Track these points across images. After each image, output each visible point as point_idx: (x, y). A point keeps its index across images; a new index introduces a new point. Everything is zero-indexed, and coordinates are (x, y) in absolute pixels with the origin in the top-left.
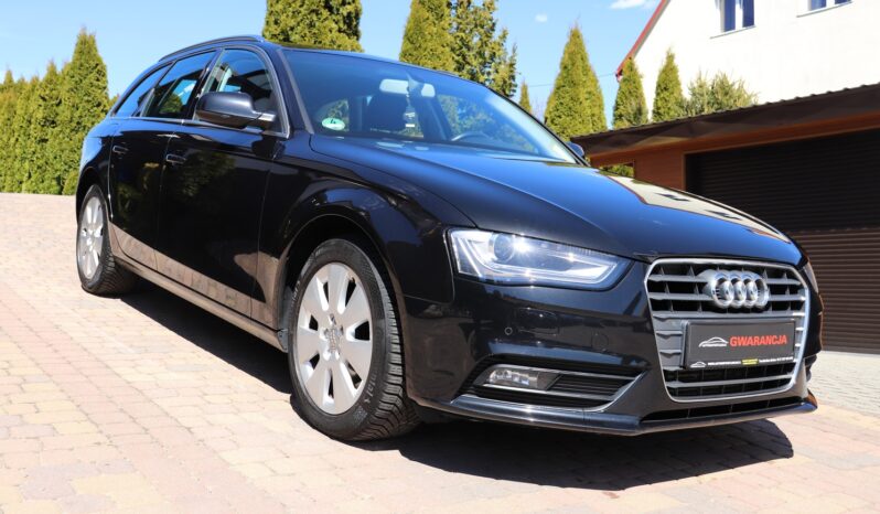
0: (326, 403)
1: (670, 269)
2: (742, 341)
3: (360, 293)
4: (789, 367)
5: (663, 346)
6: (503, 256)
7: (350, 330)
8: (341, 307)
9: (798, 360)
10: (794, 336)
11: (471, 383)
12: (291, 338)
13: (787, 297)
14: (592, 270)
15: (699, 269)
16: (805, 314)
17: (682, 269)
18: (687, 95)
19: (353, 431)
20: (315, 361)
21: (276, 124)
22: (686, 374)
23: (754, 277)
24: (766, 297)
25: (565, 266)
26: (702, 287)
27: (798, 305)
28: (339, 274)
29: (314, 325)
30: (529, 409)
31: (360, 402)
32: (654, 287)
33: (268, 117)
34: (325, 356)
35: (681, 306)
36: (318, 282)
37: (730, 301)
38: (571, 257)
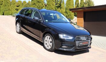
0: (47, 48)
1: (77, 37)
2: (84, 43)
3: (51, 39)
4: (88, 45)
5: (77, 44)
6: (63, 37)
7: (50, 42)
8: (49, 40)
9: (89, 44)
10: (89, 42)
11: (61, 47)
12: (44, 42)
13: (88, 37)
14: (71, 38)
15: (80, 37)
16: (90, 40)
17: (79, 37)
18: (85, 2)
19: (50, 50)
20: (46, 44)
21: (41, 21)
22: (79, 46)
23: (85, 37)
24: (86, 39)
25: (68, 37)
26: (80, 39)
27: (89, 39)
28: (49, 37)
29: (46, 41)
30: (65, 49)
31: (51, 48)
32: (76, 39)
33: (40, 20)
34: (47, 44)
35: (78, 41)
36: (46, 37)
37: (83, 40)
38: (69, 37)
